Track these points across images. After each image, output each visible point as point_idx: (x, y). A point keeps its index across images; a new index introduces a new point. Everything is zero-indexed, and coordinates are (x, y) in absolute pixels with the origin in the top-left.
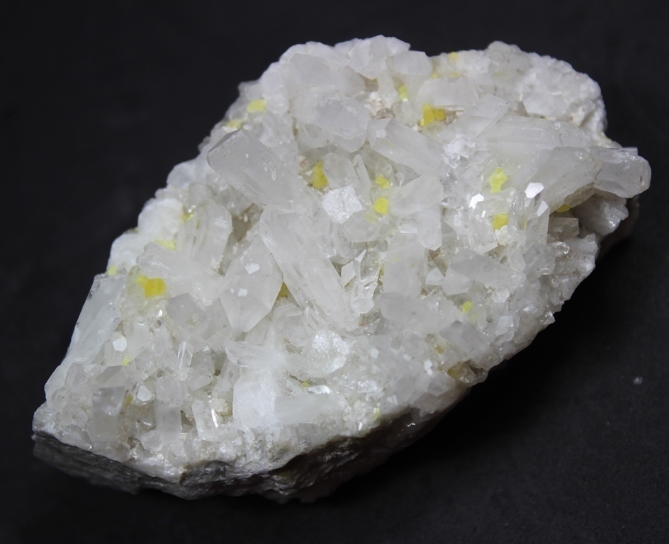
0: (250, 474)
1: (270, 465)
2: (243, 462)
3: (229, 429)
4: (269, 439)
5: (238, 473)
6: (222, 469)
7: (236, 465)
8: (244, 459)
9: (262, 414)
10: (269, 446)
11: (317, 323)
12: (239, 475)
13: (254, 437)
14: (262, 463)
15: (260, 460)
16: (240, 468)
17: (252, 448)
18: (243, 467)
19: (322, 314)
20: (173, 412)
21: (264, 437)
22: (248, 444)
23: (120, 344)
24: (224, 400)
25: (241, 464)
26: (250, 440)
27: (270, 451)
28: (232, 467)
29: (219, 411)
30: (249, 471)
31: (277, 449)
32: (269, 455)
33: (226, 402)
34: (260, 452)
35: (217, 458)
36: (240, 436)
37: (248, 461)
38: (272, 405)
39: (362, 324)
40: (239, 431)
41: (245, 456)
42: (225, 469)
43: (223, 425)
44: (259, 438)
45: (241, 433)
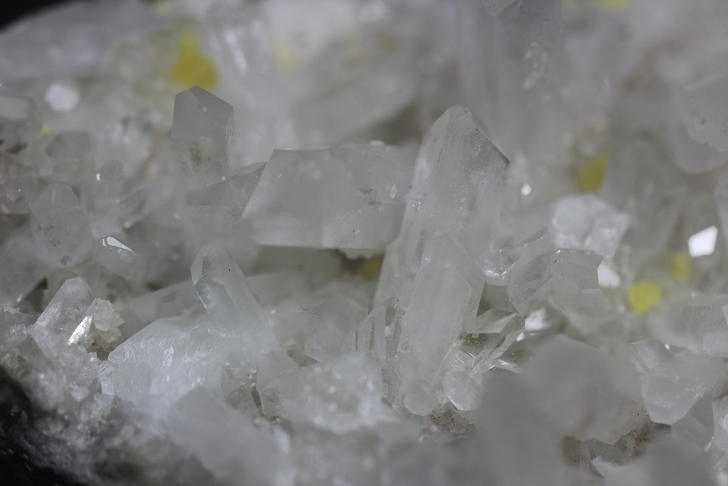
0: (45, 462)
1: (89, 474)
2: (55, 429)
3: (84, 363)
4: (127, 432)
5: (31, 442)
6: (15, 410)
7: (40, 425)
8: (60, 427)
9: (154, 390)
10: (116, 442)
11: (372, 344)
12: (28, 446)
13: (107, 413)
14: (81, 459)
15: (82, 452)
16: (40, 435)
17: (88, 423)
18: (47, 439)
19: (393, 342)
20: (30, 268)
21: (121, 425)
22: (90, 413)
23: (62, 97)
24: (121, 322)
25: (48, 429)
26: (98, 410)
27: (109, 451)
28: (32, 420)
29: (98, 327)
30: (50, 454)
31: (123, 457)
32: (103, 455)
33: (120, 327)
34: (94, 440)
35: (25, 381)
36: (90, 388)
37: (63, 436)
38: (183, 390)
39: (434, 419)
40: (95, 381)
41: (67, 424)
42: (18, 415)
43: (83, 350)
44: (113, 421)
45: (95, 388)
